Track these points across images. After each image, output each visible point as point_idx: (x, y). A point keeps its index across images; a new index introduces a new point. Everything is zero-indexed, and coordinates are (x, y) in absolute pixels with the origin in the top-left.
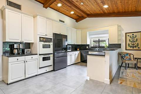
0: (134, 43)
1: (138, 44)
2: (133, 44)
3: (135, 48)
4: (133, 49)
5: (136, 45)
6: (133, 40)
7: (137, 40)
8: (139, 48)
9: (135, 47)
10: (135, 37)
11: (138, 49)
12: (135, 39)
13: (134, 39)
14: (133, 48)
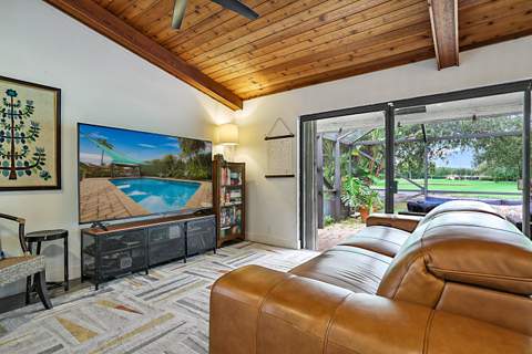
0: (19, 147)
1: (40, 154)
2: (13, 155)
3: (22, 180)
4: (12, 183)
5: (29, 157)
6: (13, 128)
7: (35, 129)
8: (46, 176)
9: (27, 169)
10: (23, 108)
11: (43, 183)
12: (27, 121)
13: (17, 122)
14: (13, 177)
